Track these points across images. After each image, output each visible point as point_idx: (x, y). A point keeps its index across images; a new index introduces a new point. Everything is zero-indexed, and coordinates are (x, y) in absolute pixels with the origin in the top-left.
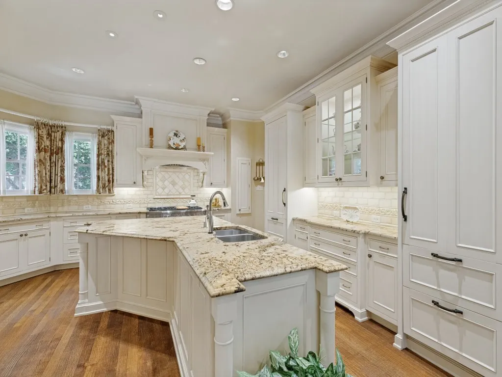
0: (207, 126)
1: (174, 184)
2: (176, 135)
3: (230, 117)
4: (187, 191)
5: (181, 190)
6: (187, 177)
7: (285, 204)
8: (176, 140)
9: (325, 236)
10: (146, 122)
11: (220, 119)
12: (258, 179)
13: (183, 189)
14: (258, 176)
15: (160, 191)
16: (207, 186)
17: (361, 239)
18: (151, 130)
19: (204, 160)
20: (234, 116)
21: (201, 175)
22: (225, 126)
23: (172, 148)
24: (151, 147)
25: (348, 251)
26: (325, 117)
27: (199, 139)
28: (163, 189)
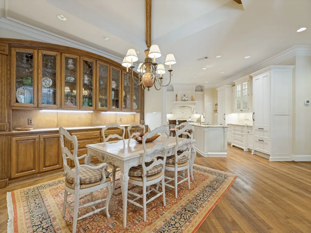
0: (195, 91)
1: (183, 113)
2: (184, 96)
3: (204, 87)
4: (187, 115)
5: (185, 115)
6: (187, 110)
7: (224, 119)
8: (185, 98)
9: (237, 128)
10: (175, 93)
11: (200, 87)
12: (216, 111)
13: (186, 114)
14: (216, 109)
15: (178, 115)
16: (195, 113)
17: (246, 128)
18: (177, 95)
19: (194, 104)
20: (206, 87)
21: (193, 109)
22: (202, 90)
23: (183, 101)
24: (177, 101)
25: (242, 132)
26: (238, 90)
27: (192, 97)
28: (179, 115)
